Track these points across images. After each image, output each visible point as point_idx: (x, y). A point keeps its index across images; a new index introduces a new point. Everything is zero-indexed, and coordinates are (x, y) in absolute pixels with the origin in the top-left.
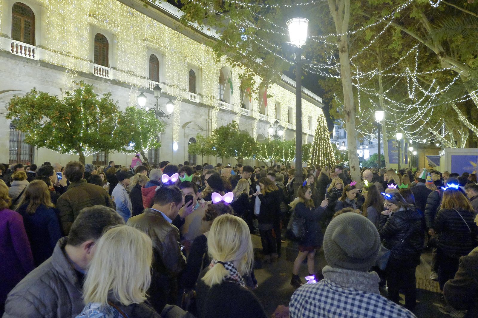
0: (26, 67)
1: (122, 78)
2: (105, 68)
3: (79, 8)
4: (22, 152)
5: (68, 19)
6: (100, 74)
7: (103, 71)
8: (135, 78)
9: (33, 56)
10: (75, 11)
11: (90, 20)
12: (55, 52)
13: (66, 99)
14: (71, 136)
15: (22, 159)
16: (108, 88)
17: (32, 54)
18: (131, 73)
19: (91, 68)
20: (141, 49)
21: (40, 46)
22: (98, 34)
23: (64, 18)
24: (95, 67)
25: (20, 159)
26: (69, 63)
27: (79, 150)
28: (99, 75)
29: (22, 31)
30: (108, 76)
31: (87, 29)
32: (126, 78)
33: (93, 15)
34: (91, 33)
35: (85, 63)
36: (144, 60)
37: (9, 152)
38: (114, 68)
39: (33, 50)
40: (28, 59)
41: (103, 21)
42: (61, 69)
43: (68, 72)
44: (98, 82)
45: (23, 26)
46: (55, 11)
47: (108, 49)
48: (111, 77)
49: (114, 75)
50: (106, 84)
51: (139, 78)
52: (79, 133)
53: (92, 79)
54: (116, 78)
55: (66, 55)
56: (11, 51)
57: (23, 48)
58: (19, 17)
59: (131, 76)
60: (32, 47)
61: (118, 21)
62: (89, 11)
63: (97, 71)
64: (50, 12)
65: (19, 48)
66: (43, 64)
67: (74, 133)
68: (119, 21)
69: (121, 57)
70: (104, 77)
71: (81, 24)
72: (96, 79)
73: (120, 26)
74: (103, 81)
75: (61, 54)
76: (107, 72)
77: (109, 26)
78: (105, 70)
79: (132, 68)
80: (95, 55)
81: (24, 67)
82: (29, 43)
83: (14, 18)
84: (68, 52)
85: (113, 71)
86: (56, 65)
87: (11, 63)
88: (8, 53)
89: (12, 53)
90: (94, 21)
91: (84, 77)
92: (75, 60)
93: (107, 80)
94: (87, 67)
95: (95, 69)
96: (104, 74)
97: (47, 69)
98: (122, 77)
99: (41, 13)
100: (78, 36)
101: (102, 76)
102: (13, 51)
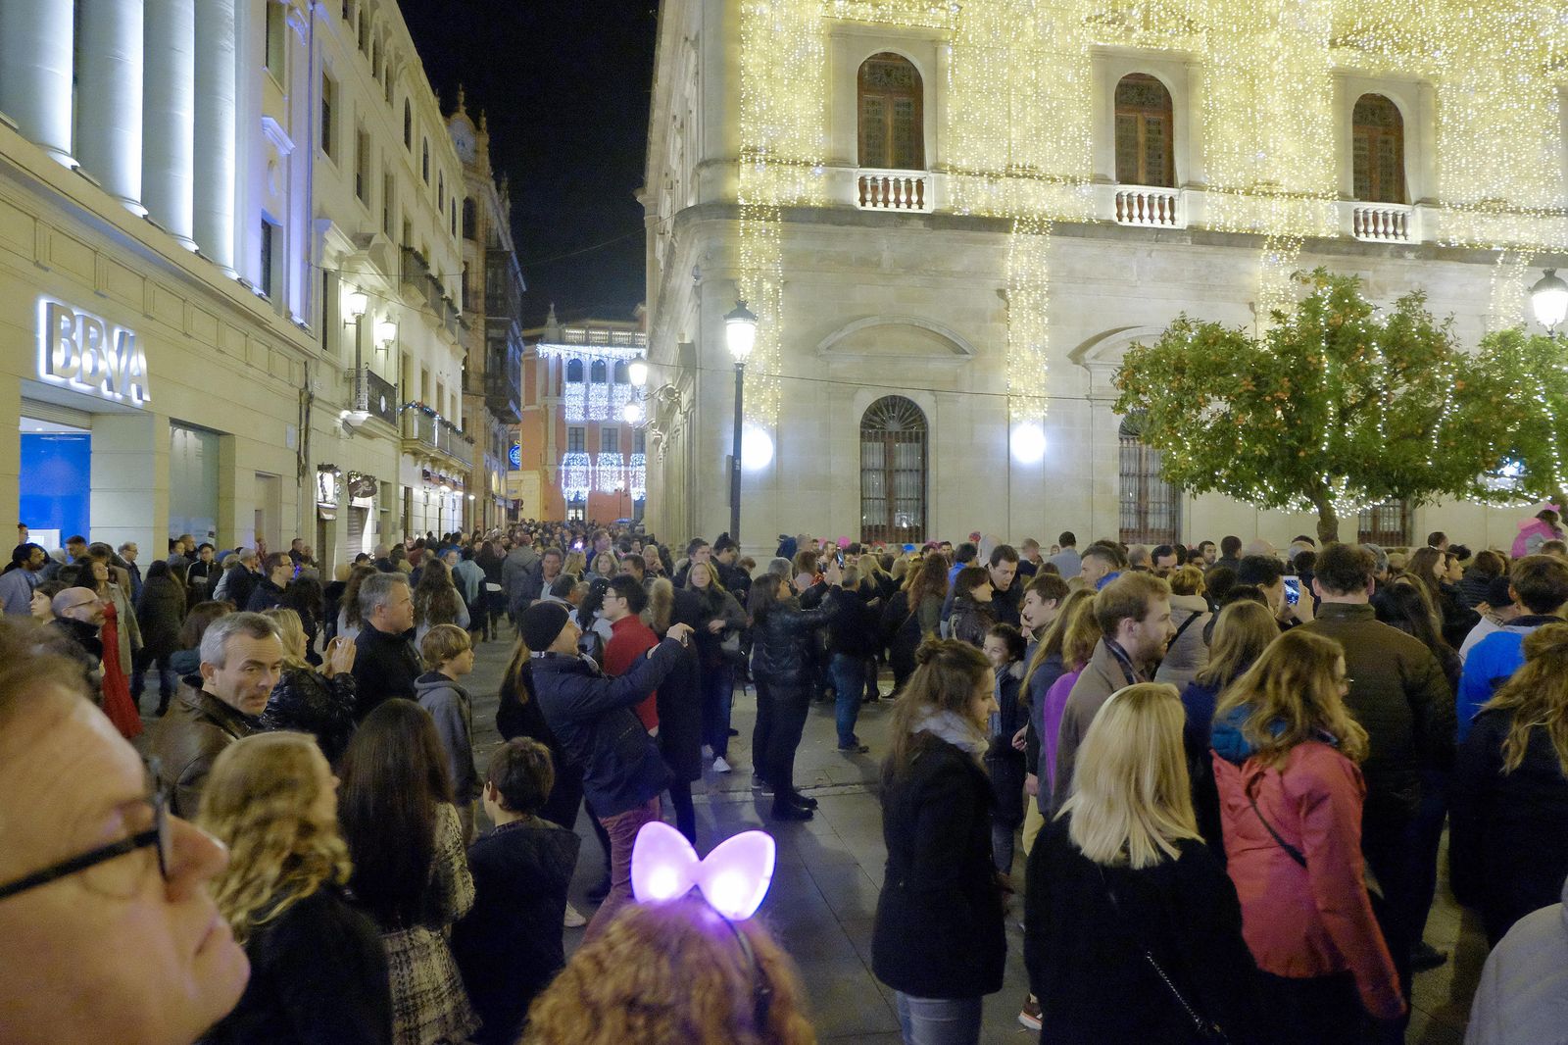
0: (1153, 254)
1: (1457, 230)
2: (1390, 208)
3: (1298, 31)
4: (1151, 506)
5: (1264, 78)
6: (1376, 233)
7: (1385, 222)
8: (1512, 219)
9: (1172, 219)
10: (1285, 44)
11: (1332, 59)
12: (1231, 191)
13: (1274, 335)
14: (1293, 453)
15: (1150, 526)
16: (1407, 277)
17: (1167, 214)
18: (1495, 207)
19: (1343, 217)
20: (1533, 107)
21: (1191, 185)
22: (1364, 97)
23: (1252, 79)
24: (1356, 212)
25: (1146, 526)
26: (1274, 217)
27: (1319, 495)
28: (1372, 238)
29: (1142, 154)
30: (1404, 234)
31: (1326, 94)
32: (1476, 230)
33: (1345, 37)
34: (1339, 101)
35: (1322, 205)
36: (1548, 146)
37: (1118, 505)
38: (1427, 202)
39: (1171, 200)
40: (1159, 231)
41: (1381, 48)
42: (1247, 240)
43: (1270, 247)
44: (1371, 259)
45: (1142, 138)
46: (1227, 66)
47: (1400, 140)
48: (1416, 235)
49: (1429, 224)
50: (1400, 262)
51: (1528, 220)
52: (1318, 442)
53: (1348, 254)
54: (1437, 236)
55: (1264, 194)
56: (1116, 219)
57: (1146, 200)
58: (1132, 115)
59: (1497, 217)
60: (1167, 192)
61: (1434, 29)
62: (1329, 28)
63: (1366, 225)
64: (1213, 73)
65: (1136, 204)
66: (1201, 236)
67: (1301, 441)
68: (1439, 28)
69: (1454, 157)
70: (1392, 239)
71: (1303, 81)
72: (1364, 254)
73: (1443, 44)
74: (1387, 255)
75: (1248, 193)
76: (1400, 222)
77: (1400, 60)
78: (1395, 215)
79: (1499, 188)
80: (1355, 172)
81: (1150, 255)
82: (1160, 184)
83: (1120, 121)
84: (1269, 184)
85: (1424, 214)
86: (1234, 231)
87: (1116, 251)
88: (1109, 224)
89: (1120, 223)
90: (1350, 58)
91: (1321, 252)
92: (1291, 204)
93: (1400, 250)
94: (1330, 219)
95: (1356, 219)
96: (1391, 229)
97: (1211, 249)
98: (1458, 228)
99: (1188, 84)
100: (1299, 123)
101: (1382, 239)
102: (1120, 216)
